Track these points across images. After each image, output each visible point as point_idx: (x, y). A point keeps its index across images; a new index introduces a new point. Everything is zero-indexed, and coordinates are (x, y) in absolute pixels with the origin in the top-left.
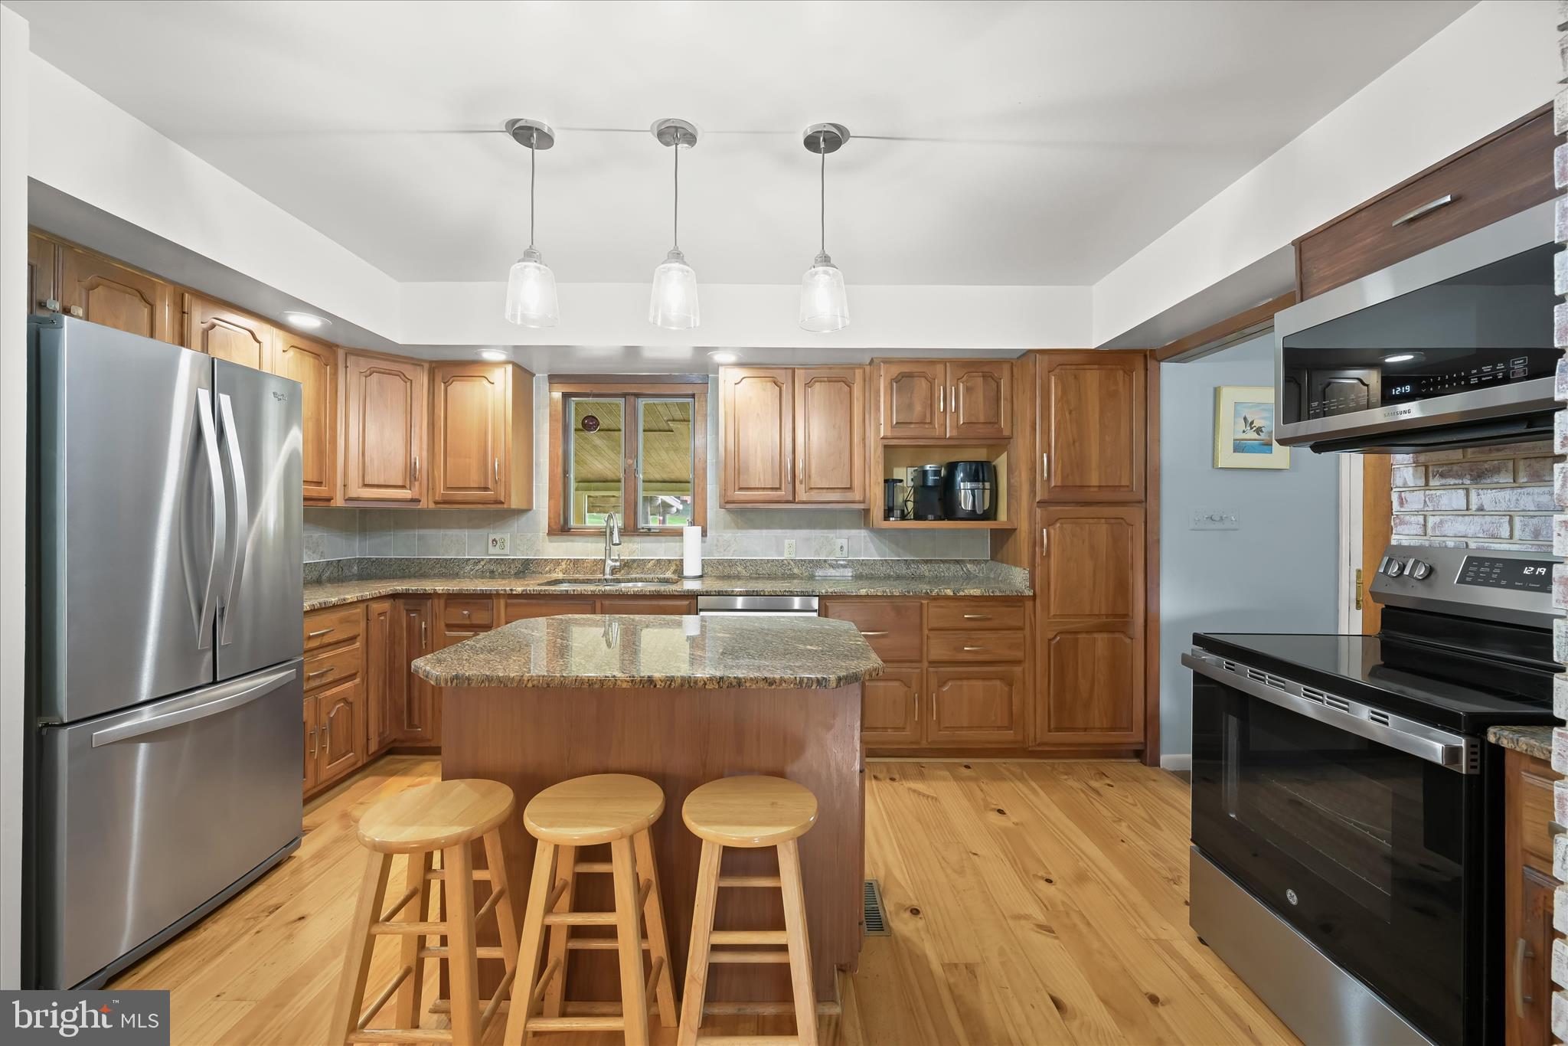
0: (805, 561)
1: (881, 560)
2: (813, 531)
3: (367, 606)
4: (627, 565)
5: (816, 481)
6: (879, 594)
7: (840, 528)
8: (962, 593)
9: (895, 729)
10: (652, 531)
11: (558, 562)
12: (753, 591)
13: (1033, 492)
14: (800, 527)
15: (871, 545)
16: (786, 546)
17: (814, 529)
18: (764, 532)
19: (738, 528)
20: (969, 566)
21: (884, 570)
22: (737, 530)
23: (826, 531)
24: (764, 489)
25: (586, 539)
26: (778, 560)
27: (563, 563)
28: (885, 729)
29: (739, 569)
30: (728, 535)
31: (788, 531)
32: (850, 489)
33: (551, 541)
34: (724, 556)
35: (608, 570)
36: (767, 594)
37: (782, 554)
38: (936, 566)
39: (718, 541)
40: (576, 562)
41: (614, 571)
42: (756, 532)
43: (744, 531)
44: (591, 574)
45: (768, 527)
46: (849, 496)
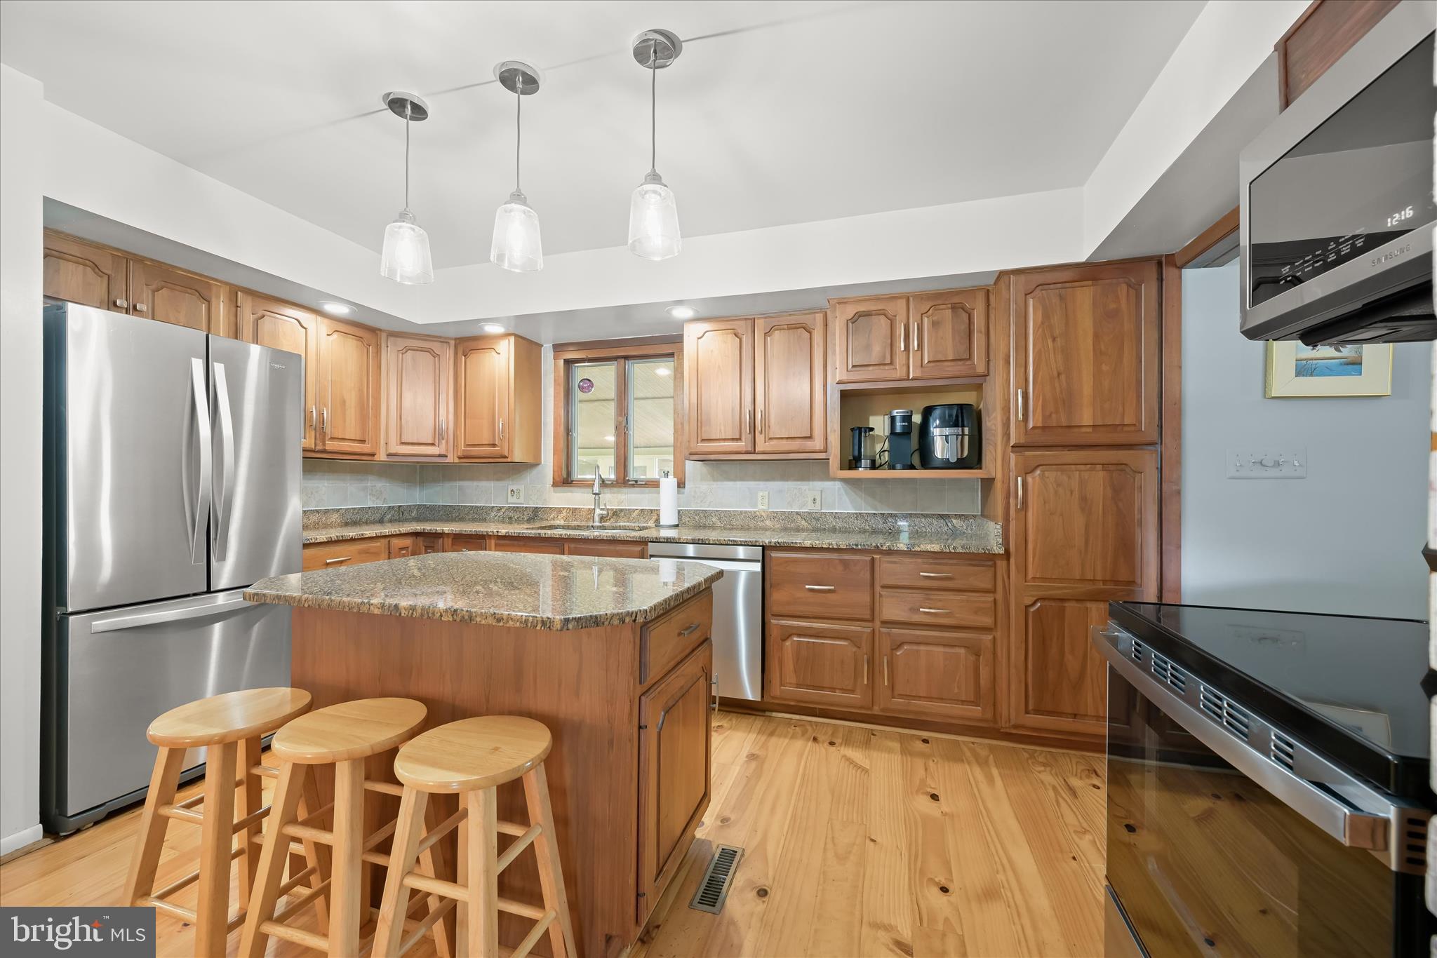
0: (777, 513)
1: (856, 513)
2: (786, 483)
3: (389, 541)
4: (616, 514)
5: (776, 431)
6: (824, 546)
7: (813, 480)
8: (917, 549)
9: (844, 690)
10: (639, 483)
11: (560, 510)
12: (699, 539)
13: (1007, 435)
14: (773, 479)
15: (845, 498)
16: (760, 498)
17: (787, 481)
18: (739, 484)
19: (714, 481)
20: (954, 521)
21: (859, 524)
22: (712, 482)
23: (799, 483)
24: (725, 440)
25: (583, 490)
26: (750, 512)
27: (564, 512)
28: (833, 689)
29: (714, 520)
30: (704, 486)
31: (761, 483)
32: (810, 438)
33: (555, 492)
34: (701, 506)
35: (597, 518)
36: (711, 542)
37: (755, 505)
38: (917, 521)
39: (695, 492)
40: (574, 510)
41: (602, 518)
42: (730, 484)
43: (719, 483)
44: (586, 521)
45: (742, 479)
46: (809, 445)
